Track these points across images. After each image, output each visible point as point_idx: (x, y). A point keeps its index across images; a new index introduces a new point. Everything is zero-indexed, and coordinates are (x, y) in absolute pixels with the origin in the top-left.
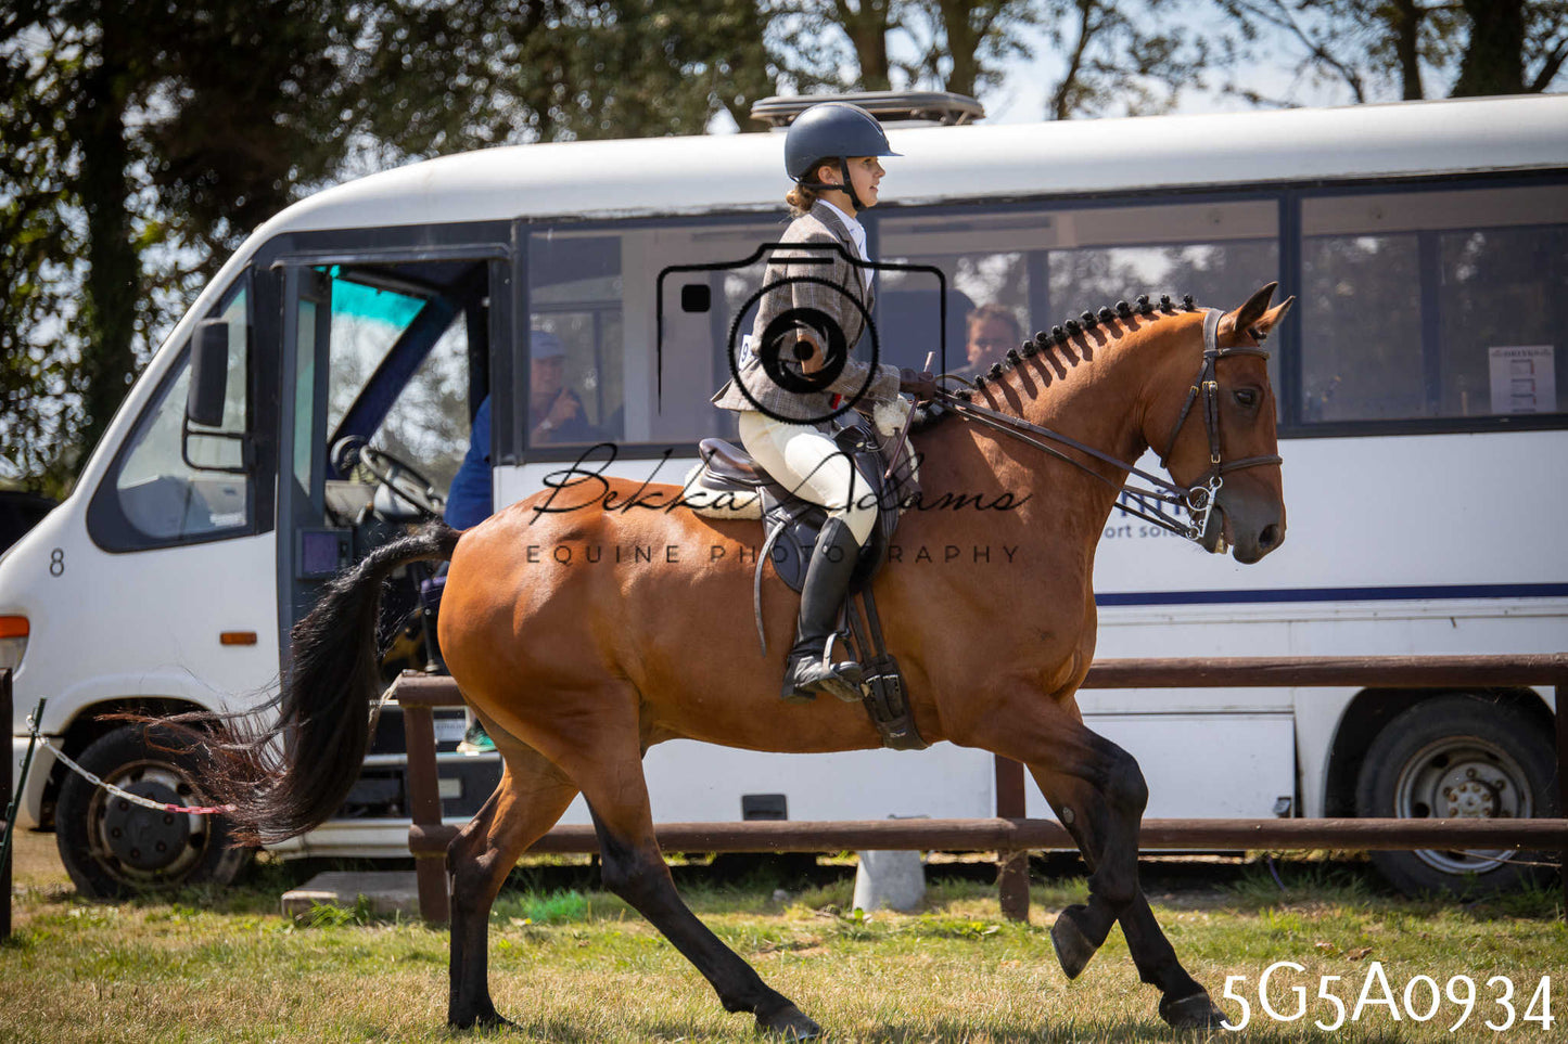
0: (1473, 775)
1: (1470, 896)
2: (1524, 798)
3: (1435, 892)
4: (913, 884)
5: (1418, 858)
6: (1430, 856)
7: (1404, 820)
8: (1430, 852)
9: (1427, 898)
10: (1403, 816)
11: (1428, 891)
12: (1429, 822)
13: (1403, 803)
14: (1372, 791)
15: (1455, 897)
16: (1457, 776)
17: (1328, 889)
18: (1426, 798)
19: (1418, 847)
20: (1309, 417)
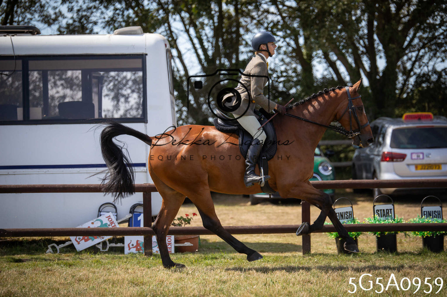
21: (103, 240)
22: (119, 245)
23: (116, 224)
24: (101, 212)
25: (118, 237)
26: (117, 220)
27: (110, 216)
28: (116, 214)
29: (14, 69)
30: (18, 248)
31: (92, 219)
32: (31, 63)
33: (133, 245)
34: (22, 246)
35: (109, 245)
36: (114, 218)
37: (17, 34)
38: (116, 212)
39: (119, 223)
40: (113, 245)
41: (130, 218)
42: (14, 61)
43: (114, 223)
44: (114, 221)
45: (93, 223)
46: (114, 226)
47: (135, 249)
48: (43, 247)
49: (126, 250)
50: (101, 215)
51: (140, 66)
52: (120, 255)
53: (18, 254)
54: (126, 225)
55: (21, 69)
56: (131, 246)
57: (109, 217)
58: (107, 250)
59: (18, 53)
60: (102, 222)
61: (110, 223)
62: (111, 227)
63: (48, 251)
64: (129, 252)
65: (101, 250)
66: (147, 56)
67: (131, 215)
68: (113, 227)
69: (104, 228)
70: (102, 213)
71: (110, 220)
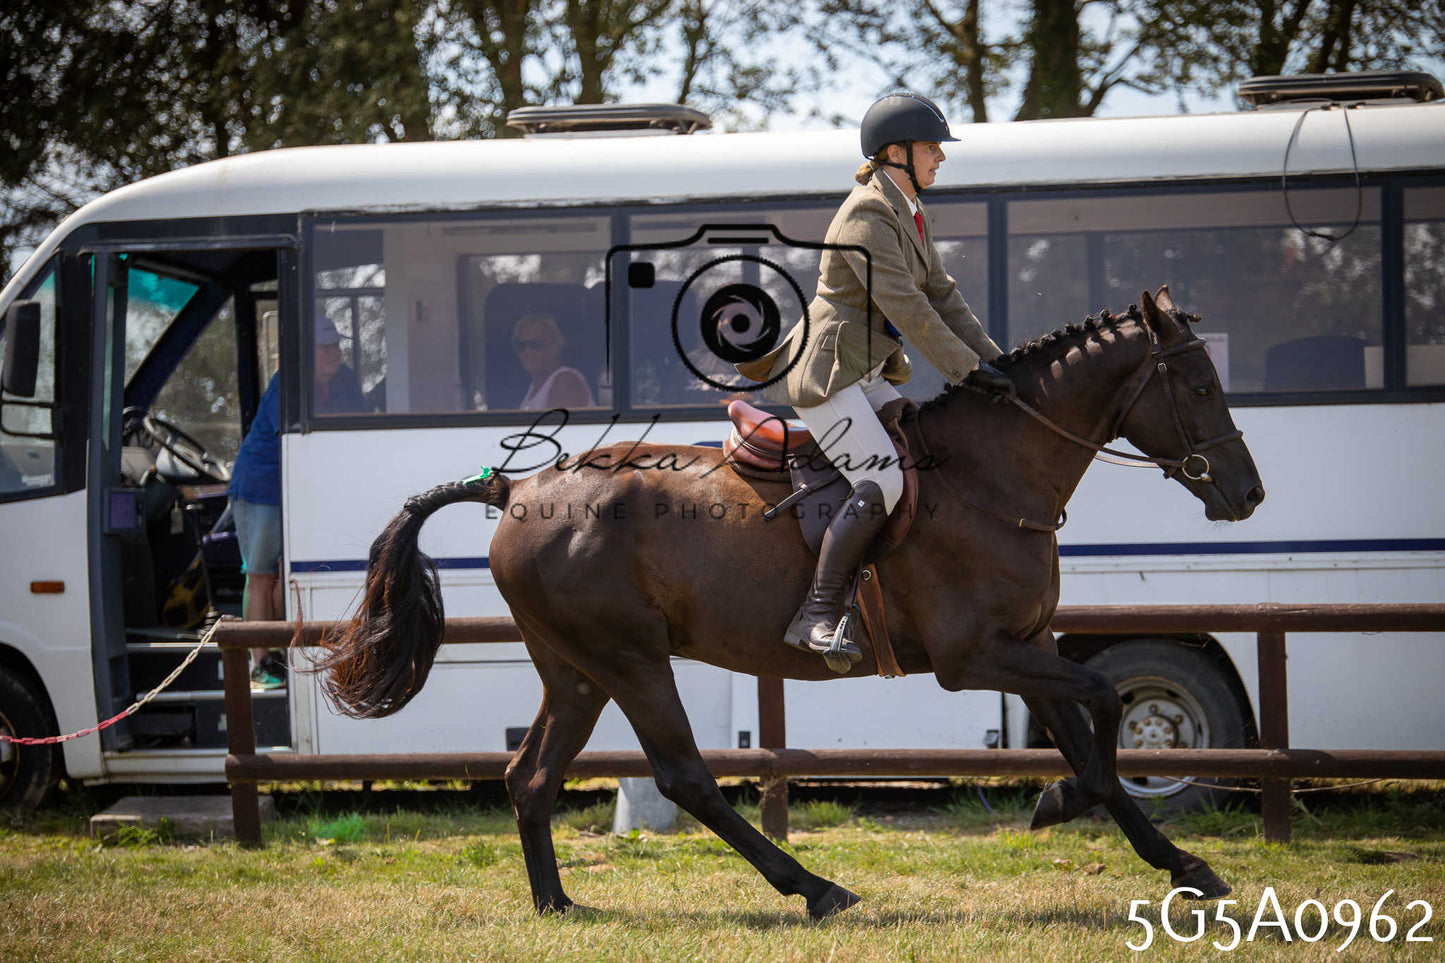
0: (1156, 711)
2: (1200, 730)
4: (667, 808)
16: (1141, 712)
29: (1353, 219)
30: (1372, 815)
32: (1412, 197)
34: (1385, 809)
37: (1367, 101)
42: (1352, 192)
53: (1372, 837)
55: (1377, 216)
59: (1367, 164)
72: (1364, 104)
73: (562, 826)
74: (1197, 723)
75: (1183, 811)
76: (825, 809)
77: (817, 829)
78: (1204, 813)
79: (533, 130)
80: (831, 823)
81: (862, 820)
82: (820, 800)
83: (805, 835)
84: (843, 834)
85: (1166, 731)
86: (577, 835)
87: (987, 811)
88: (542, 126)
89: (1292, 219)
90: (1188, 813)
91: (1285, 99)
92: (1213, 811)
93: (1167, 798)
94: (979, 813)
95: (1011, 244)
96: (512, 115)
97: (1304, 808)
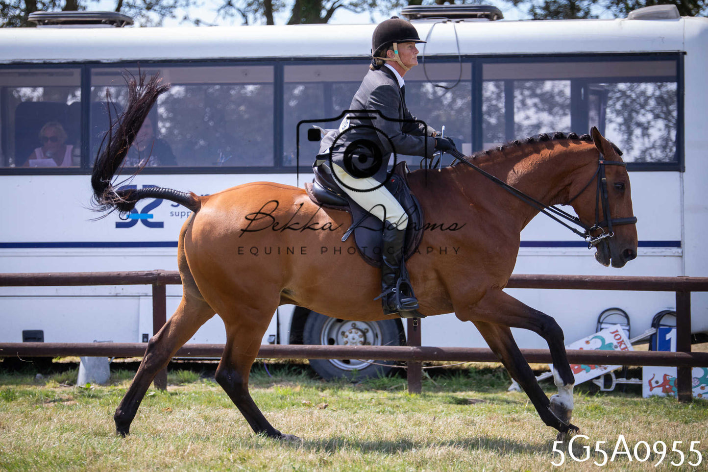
0: (355, 326)
1: (355, 380)
2: (377, 337)
3: (339, 378)
4: (105, 372)
5: (331, 363)
6: (336, 362)
7: (325, 346)
8: (336, 360)
9: (336, 381)
10: (324, 344)
11: (337, 377)
12: (335, 347)
13: (324, 339)
14: (311, 332)
15: (348, 380)
16: (347, 327)
17: (291, 376)
18: (334, 337)
19: (331, 358)
20: (286, 164)
21: (605, 372)
22: (633, 381)
23: (628, 346)
24: (602, 323)
25: (631, 367)
26: (629, 338)
27: (617, 331)
28: (627, 328)
29: (457, 78)
30: (462, 380)
31: (588, 336)
32: (488, 69)
33: (657, 382)
34: (469, 377)
35: (615, 381)
36: (624, 335)
37: (465, 19)
38: (628, 324)
39: (633, 344)
40: (623, 381)
41: (652, 336)
42: (457, 65)
43: (624, 344)
44: (625, 340)
45: (587, 342)
46: (624, 349)
47: (661, 389)
48: (504, 380)
49: (646, 391)
50: (601, 329)
51: (673, 72)
52: (635, 399)
53: (461, 391)
54: (645, 348)
55: (470, 77)
56: (654, 385)
57: (615, 333)
58: (612, 389)
59: (465, 51)
60: (603, 340)
61: (618, 343)
62: (618, 349)
63: (511, 387)
64: (651, 393)
65: (602, 389)
66: (685, 56)
67: (653, 331)
68: (622, 349)
69: (607, 350)
70: (603, 326)
71: (618, 337)
72: (463, 21)
73: (51, 381)
74: (375, 332)
75: (368, 377)
76: (186, 374)
77: (182, 384)
78: (379, 378)
79: (41, 23)
80: (189, 382)
81: (205, 380)
82: (184, 370)
83: (176, 387)
84: (195, 387)
85: (360, 337)
86: (58, 386)
87: (269, 376)
88: (46, 21)
89: (427, 78)
90: (370, 378)
91: (424, 17)
92: (383, 378)
93: (359, 370)
94: (265, 377)
95: (285, 86)
96: (31, 15)
97: (428, 376)
